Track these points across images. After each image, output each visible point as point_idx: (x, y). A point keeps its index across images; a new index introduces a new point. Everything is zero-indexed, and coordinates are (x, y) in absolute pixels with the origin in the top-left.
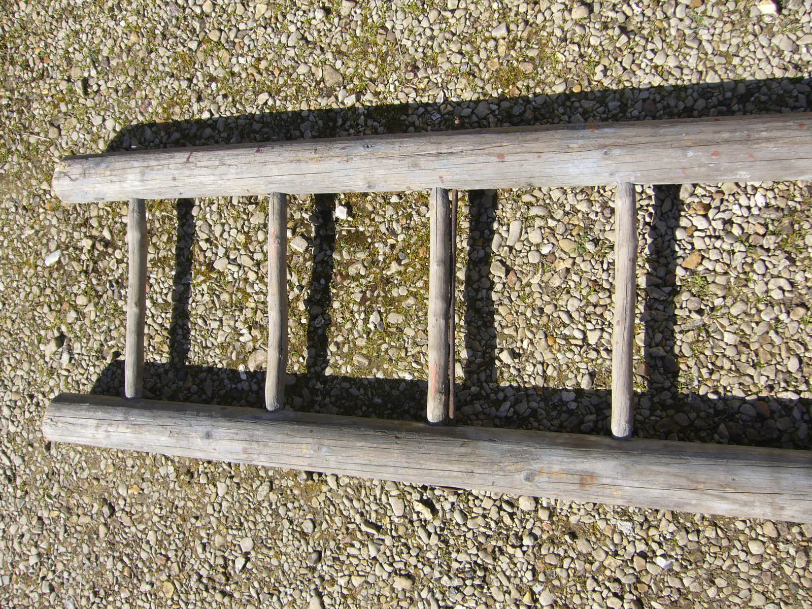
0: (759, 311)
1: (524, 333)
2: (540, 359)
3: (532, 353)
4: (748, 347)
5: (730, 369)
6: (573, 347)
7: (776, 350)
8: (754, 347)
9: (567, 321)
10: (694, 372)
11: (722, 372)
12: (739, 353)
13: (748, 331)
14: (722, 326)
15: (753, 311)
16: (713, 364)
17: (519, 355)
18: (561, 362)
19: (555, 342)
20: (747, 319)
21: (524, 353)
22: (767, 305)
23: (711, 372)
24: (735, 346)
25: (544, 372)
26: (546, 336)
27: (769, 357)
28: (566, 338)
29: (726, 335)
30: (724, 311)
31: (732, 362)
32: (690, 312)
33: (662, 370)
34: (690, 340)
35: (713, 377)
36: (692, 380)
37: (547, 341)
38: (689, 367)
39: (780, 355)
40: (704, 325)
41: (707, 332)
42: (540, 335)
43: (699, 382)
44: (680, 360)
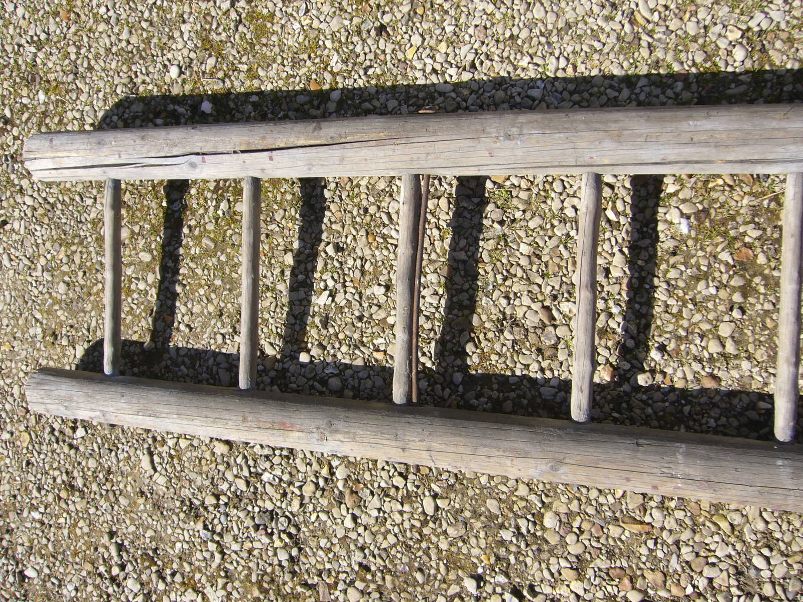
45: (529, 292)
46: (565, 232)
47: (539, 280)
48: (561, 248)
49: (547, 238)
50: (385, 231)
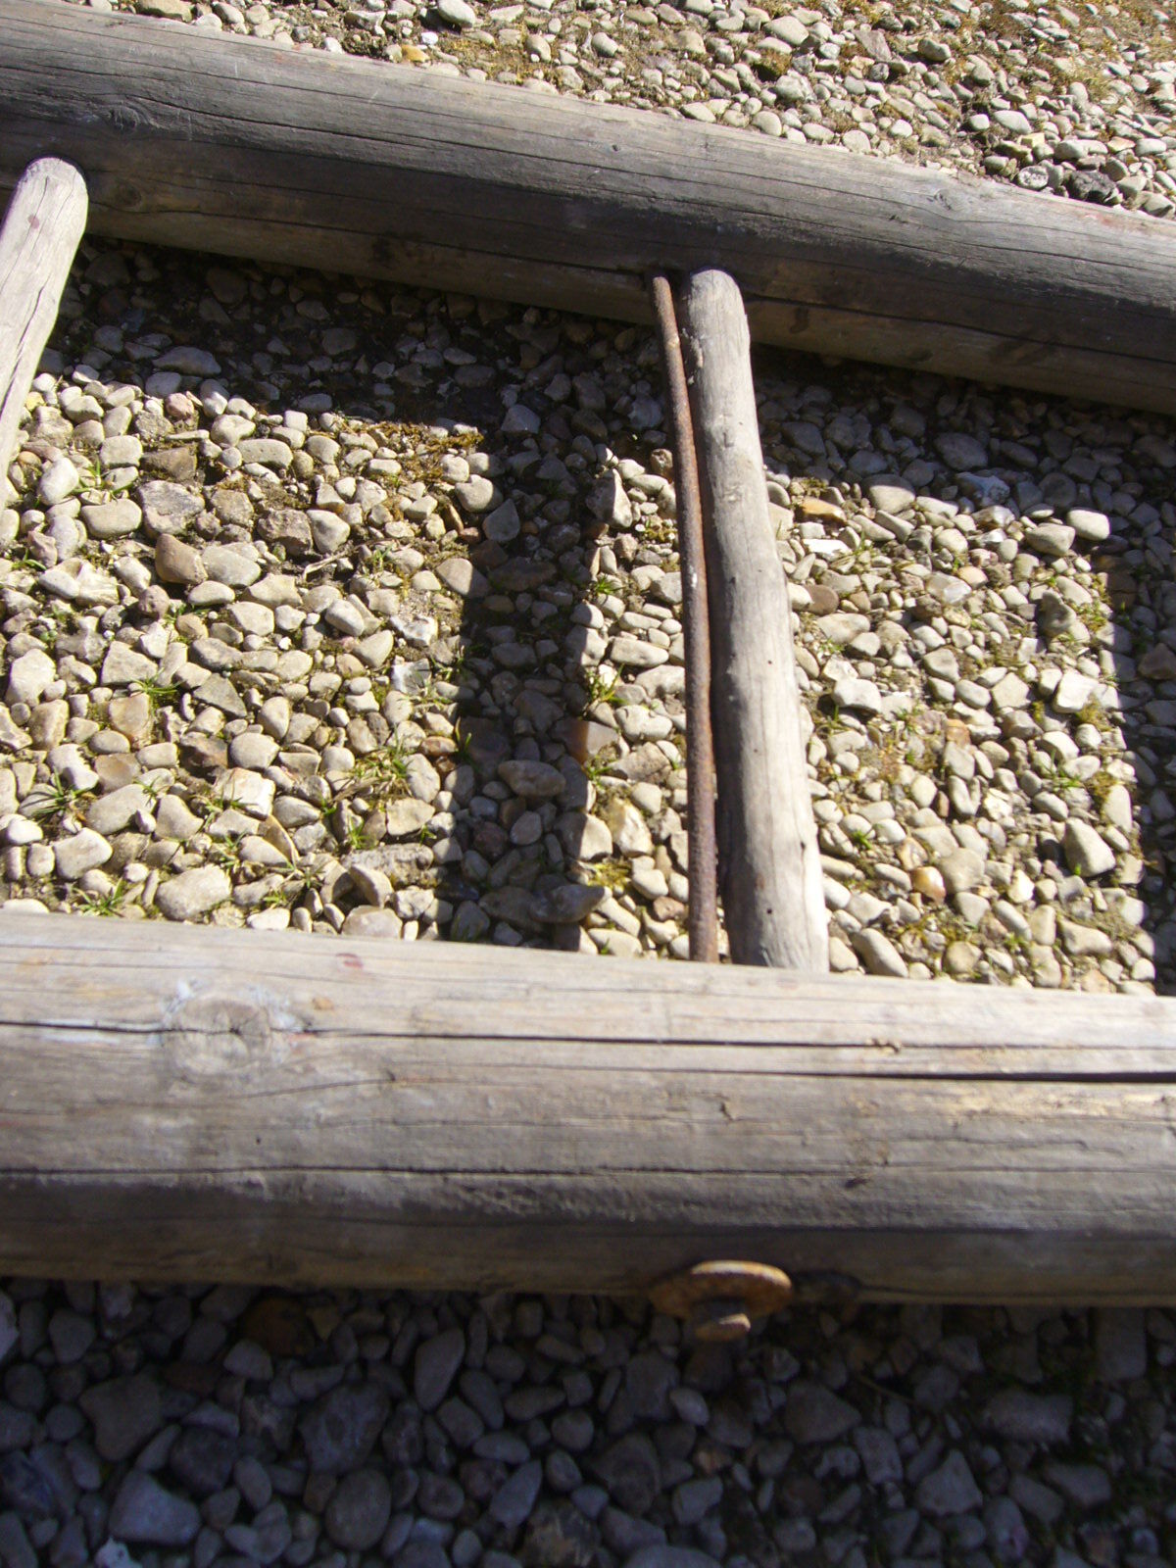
0: (115, 867)
1: (1037, 925)
2: (966, 830)
3: (994, 852)
4: (189, 756)
5: (267, 695)
6: (848, 847)
7: (83, 727)
8: (169, 751)
9: (876, 937)
10: (401, 707)
11: (300, 690)
12: (227, 738)
13: (176, 806)
14: (270, 836)
15: (137, 871)
16: (331, 722)
17: (1043, 851)
18: (886, 808)
19: (914, 875)
20: (171, 846)
21: (1023, 858)
22: (80, 883)
23: (342, 695)
24: (233, 763)
25: (946, 789)
26: (951, 898)
27: (116, 710)
28: (876, 883)
29: (265, 807)
30: (258, 890)
31: (257, 716)
32: (392, 905)
33: (522, 726)
34: (405, 804)
35: (335, 680)
36: (414, 682)
37: (948, 882)
38: (423, 723)
39: (73, 712)
40: (343, 851)
41: (333, 822)
42: (975, 907)
43: (390, 673)
44: (449, 745)
45: (243, 648)
46: (61, 844)
47: (193, 674)
48: (85, 779)
49: (149, 821)
50: (877, 907)
